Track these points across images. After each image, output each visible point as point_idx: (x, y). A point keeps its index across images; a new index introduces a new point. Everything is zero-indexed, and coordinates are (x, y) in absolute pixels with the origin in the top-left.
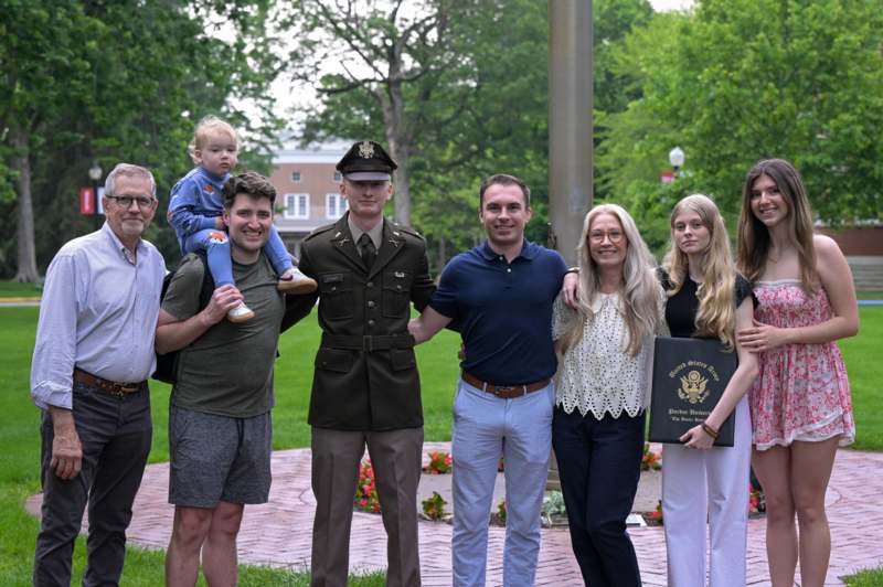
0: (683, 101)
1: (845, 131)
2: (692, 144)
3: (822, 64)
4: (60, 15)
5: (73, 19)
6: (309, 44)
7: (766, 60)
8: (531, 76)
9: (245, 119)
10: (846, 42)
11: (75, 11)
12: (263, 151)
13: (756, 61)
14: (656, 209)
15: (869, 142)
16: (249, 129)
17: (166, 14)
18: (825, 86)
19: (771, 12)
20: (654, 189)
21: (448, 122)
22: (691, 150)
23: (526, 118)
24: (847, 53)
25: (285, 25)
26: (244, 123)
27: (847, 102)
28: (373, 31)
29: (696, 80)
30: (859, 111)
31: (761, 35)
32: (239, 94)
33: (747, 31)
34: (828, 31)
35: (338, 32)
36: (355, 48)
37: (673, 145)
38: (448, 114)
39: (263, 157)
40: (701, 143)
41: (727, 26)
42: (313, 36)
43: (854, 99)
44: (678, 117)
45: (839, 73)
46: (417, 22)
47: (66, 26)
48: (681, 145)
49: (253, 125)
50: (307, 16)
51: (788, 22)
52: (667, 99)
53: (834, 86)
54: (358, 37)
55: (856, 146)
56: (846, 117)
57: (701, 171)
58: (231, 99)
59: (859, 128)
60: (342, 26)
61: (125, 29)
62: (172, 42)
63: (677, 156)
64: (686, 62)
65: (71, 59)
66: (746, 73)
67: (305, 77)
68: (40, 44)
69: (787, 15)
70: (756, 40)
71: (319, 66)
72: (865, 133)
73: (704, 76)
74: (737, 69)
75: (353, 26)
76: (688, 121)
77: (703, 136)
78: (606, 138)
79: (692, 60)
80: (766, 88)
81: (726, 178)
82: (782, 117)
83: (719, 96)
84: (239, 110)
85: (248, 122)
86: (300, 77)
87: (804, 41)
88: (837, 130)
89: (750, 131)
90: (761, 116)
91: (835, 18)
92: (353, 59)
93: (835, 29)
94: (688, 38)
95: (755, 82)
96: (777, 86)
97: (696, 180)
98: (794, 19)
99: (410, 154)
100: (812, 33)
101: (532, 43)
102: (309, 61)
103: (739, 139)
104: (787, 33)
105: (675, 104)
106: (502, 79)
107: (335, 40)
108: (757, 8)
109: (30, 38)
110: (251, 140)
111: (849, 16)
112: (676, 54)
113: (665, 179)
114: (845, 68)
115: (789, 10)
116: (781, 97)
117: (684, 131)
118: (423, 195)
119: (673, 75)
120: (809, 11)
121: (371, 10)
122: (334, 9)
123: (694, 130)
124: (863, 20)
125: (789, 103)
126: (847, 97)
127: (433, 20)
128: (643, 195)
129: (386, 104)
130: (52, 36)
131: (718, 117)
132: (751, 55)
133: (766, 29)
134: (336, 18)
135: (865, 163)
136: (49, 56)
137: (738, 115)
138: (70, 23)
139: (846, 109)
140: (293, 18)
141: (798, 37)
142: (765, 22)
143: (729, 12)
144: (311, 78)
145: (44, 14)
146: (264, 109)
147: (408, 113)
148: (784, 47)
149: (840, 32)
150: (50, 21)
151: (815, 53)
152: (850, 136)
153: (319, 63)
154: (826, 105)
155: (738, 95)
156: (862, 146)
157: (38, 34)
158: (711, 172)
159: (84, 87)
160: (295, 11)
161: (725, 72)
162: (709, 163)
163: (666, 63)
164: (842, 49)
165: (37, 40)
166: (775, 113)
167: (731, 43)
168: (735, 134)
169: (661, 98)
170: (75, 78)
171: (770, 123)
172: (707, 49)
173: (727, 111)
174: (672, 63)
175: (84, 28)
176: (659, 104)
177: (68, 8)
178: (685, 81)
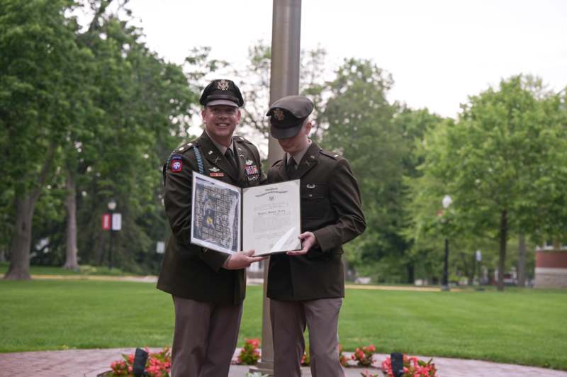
0: (448, 167)
1: (545, 187)
3: (532, 147)
4: (78, 105)
5: (86, 108)
7: (498, 144)
8: (368, 156)
10: (547, 134)
13: (493, 144)
14: (432, 231)
15: (559, 193)
17: (144, 108)
18: (534, 160)
19: (502, 115)
20: (431, 220)
22: (453, 196)
24: (547, 141)
27: (547, 170)
29: (457, 155)
30: (553, 175)
31: (496, 128)
33: (488, 126)
34: (536, 127)
35: (257, 127)
37: (444, 193)
41: (476, 122)
43: (551, 168)
44: (445, 177)
45: (544, 152)
48: (452, 193)
51: (513, 121)
52: (439, 165)
53: (539, 160)
55: (551, 196)
56: (545, 179)
57: (459, 210)
59: (553, 186)
61: (121, 117)
62: (147, 125)
63: (447, 200)
64: (451, 144)
66: (486, 151)
68: (64, 121)
69: (512, 117)
70: (493, 131)
72: (558, 188)
73: (461, 151)
74: (481, 148)
76: (451, 179)
77: (461, 188)
78: (410, 192)
79: (455, 142)
80: (498, 160)
81: (474, 214)
82: (507, 177)
83: (474, 165)
87: (521, 133)
88: (540, 186)
89: (489, 185)
91: (540, 120)
93: (541, 126)
94: (452, 129)
95: (492, 157)
96: (505, 159)
97: (456, 215)
98: (516, 120)
100: (527, 128)
103: (481, 190)
104: (512, 128)
108: (493, 113)
109: (59, 118)
111: (549, 119)
112: (446, 140)
114: (546, 150)
115: (513, 114)
116: (507, 166)
117: (449, 185)
119: (443, 151)
120: (526, 115)
122: (255, 115)
123: (455, 184)
124: (558, 121)
125: (512, 170)
126: (547, 167)
128: (424, 223)
132: (490, 141)
133: (499, 125)
134: (256, 120)
135: (557, 207)
136: (70, 127)
138: (83, 110)
139: (546, 174)
141: (519, 131)
143: (477, 114)
145: (67, 103)
148: (510, 136)
149: (544, 128)
151: (527, 140)
152: (548, 190)
154: (534, 171)
155: (482, 164)
156: (555, 196)
157: (64, 116)
158: (465, 210)
161: (474, 150)
162: (464, 205)
163: (439, 144)
164: (544, 138)
165: (63, 119)
166: (504, 174)
167: (479, 133)
168: (479, 188)
169: (436, 165)
170: (89, 144)
171: (501, 181)
172: (464, 136)
173: (474, 173)
174: (442, 143)
175: (93, 115)
176: (434, 169)
177: (83, 101)
178: (450, 155)
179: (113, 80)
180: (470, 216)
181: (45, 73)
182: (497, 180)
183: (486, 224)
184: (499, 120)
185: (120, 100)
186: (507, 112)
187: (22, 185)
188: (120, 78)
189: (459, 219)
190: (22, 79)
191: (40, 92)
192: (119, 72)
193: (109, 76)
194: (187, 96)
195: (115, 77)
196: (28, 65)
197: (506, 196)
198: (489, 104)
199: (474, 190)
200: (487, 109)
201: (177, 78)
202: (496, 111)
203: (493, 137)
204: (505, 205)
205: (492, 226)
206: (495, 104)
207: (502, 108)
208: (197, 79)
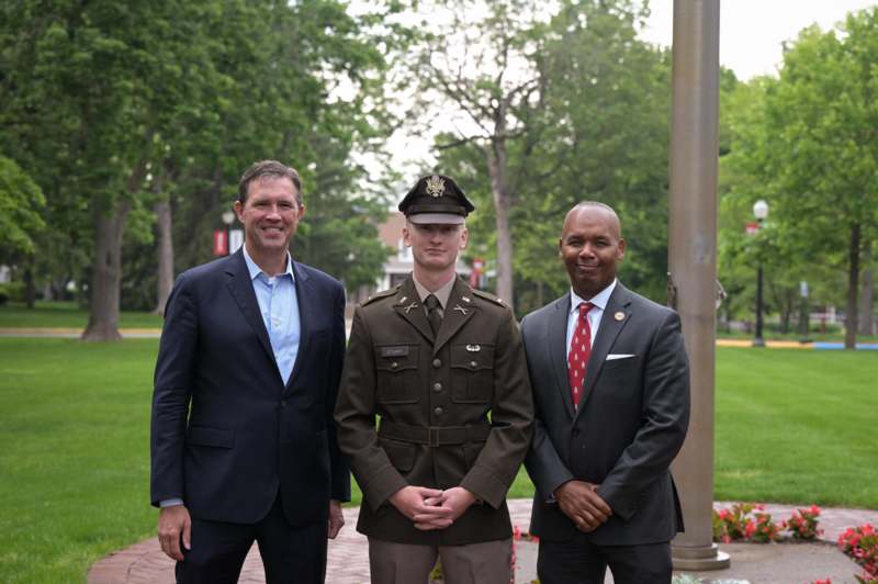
0: (768, 157)
2: (777, 197)
4: (193, 70)
5: (205, 75)
6: (424, 104)
7: (848, 120)
8: (624, 135)
9: (365, 171)
11: (207, 68)
12: (381, 200)
13: (838, 120)
14: (741, 256)
16: (369, 181)
17: (290, 72)
19: (852, 74)
20: (741, 239)
21: (548, 175)
22: (775, 202)
23: (619, 173)
25: (402, 86)
26: (364, 175)
28: (481, 92)
31: (844, 95)
32: (361, 149)
33: (831, 93)
35: (449, 92)
36: (463, 107)
37: (758, 197)
38: (547, 169)
39: (380, 206)
40: (785, 197)
41: (810, 86)
42: (426, 96)
44: (764, 173)
46: (521, 85)
47: (198, 81)
48: (766, 199)
49: (372, 178)
50: (422, 78)
51: (870, 83)
52: (755, 154)
54: (468, 98)
57: (786, 224)
58: (353, 153)
60: (453, 88)
61: (254, 85)
62: (296, 98)
63: (760, 208)
64: (772, 121)
65: (202, 111)
66: (827, 130)
67: (418, 134)
68: (173, 97)
69: (869, 77)
70: (839, 100)
71: (431, 124)
73: (786, 135)
74: (819, 127)
75: (463, 87)
76: (773, 176)
77: (788, 190)
79: (778, 118)
80: (847, 145)
81: (808, 230)
82: (862, 172)
83: (808, 154)
84: (360, 163)
85: (368, 174)
86: (415, 134)
89: (831, 185)
90: (842, 171)
92: (461, 118)
94: (774, 99)
95: (837, 140)
96: (858, 144)
97: (780, 231)
99: (513, 204)
101: (625, 104)
102: (422, 119)
103: (821, 193)
104: (868, 94)
105: (762, 159)
106: (598, 138)
107: (446, 99)
108: (841, 71)
109: (165, 92)
110: (370, 191)
112: (762, 114)
113: (750, 231)
115: (872, 73)
116: (862, 155)
117: (770, 185)
118: (524, 242)
119: (760, 133)
121: (479, 74)
122: (446, 73)
123: (778, 185)
125: (868, 160)
127: (536, 83)
128: (730, 244)
129: (491, 159)
130: (186, 91)
131: (801, 172)
132: (833, 115)
133: (849, 90)
134: (447, 80)
136: (182, 108)
137: (821, 170)
138: (202, 79)
140: (408, 79)
142: (848, 83)
143: (813, 75)
144: (424, 134)
145: (177, 69)
146: (382, 162)
147: (511, 168)
148: (866, 105)
150: (183, 77)
153: (431, 121)
155: (820, 152)
157: (172, 89)
158: (795, 224)
159: (216, 138)
160: (411, 74)
162: (793, 216)
163: (753, 122)
165: (170, 93)
166: (856, 168)
167: (815, 103)
168: (817, 189)
169: (748, 154)
170: (207, 129)
171: (851, 178)
172: (792, 108)
173: (809, 166)
174: (758, 121)
175: (215, 84)
176: (746, 160)
177: (200, 65)
178: (770, 139)
179: (242, 29)
180: (802, 232)
181: (144, 23)
182: (845, 177)
183: (827, 246)
184: (849, 83)
185: (253, 60)
186: (859, 69)
187: (107, 197)
188: (251, 26)
189: (785, 239)
190: (107, 32)
191: (136, 52)
192: (251, 16)
193: (235, 24)
194: (358, 53)
195: (245, 25)
196: (116, 10)
197: (860, 202)
198: (830, 58)
199: (808, 193)
200: (828, 65)
201: (342, 23)
202: (844, 68)
203: (838, 110)
204: (859, 215)
205: (836, 247)
206: (840, 57)
207: (852, 62)
208: (371, 24)
